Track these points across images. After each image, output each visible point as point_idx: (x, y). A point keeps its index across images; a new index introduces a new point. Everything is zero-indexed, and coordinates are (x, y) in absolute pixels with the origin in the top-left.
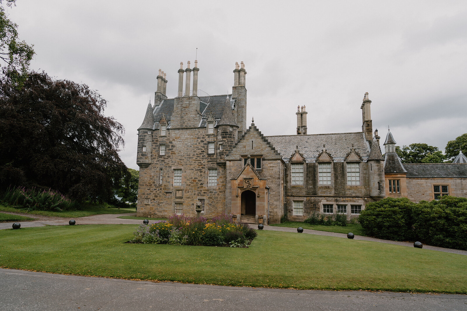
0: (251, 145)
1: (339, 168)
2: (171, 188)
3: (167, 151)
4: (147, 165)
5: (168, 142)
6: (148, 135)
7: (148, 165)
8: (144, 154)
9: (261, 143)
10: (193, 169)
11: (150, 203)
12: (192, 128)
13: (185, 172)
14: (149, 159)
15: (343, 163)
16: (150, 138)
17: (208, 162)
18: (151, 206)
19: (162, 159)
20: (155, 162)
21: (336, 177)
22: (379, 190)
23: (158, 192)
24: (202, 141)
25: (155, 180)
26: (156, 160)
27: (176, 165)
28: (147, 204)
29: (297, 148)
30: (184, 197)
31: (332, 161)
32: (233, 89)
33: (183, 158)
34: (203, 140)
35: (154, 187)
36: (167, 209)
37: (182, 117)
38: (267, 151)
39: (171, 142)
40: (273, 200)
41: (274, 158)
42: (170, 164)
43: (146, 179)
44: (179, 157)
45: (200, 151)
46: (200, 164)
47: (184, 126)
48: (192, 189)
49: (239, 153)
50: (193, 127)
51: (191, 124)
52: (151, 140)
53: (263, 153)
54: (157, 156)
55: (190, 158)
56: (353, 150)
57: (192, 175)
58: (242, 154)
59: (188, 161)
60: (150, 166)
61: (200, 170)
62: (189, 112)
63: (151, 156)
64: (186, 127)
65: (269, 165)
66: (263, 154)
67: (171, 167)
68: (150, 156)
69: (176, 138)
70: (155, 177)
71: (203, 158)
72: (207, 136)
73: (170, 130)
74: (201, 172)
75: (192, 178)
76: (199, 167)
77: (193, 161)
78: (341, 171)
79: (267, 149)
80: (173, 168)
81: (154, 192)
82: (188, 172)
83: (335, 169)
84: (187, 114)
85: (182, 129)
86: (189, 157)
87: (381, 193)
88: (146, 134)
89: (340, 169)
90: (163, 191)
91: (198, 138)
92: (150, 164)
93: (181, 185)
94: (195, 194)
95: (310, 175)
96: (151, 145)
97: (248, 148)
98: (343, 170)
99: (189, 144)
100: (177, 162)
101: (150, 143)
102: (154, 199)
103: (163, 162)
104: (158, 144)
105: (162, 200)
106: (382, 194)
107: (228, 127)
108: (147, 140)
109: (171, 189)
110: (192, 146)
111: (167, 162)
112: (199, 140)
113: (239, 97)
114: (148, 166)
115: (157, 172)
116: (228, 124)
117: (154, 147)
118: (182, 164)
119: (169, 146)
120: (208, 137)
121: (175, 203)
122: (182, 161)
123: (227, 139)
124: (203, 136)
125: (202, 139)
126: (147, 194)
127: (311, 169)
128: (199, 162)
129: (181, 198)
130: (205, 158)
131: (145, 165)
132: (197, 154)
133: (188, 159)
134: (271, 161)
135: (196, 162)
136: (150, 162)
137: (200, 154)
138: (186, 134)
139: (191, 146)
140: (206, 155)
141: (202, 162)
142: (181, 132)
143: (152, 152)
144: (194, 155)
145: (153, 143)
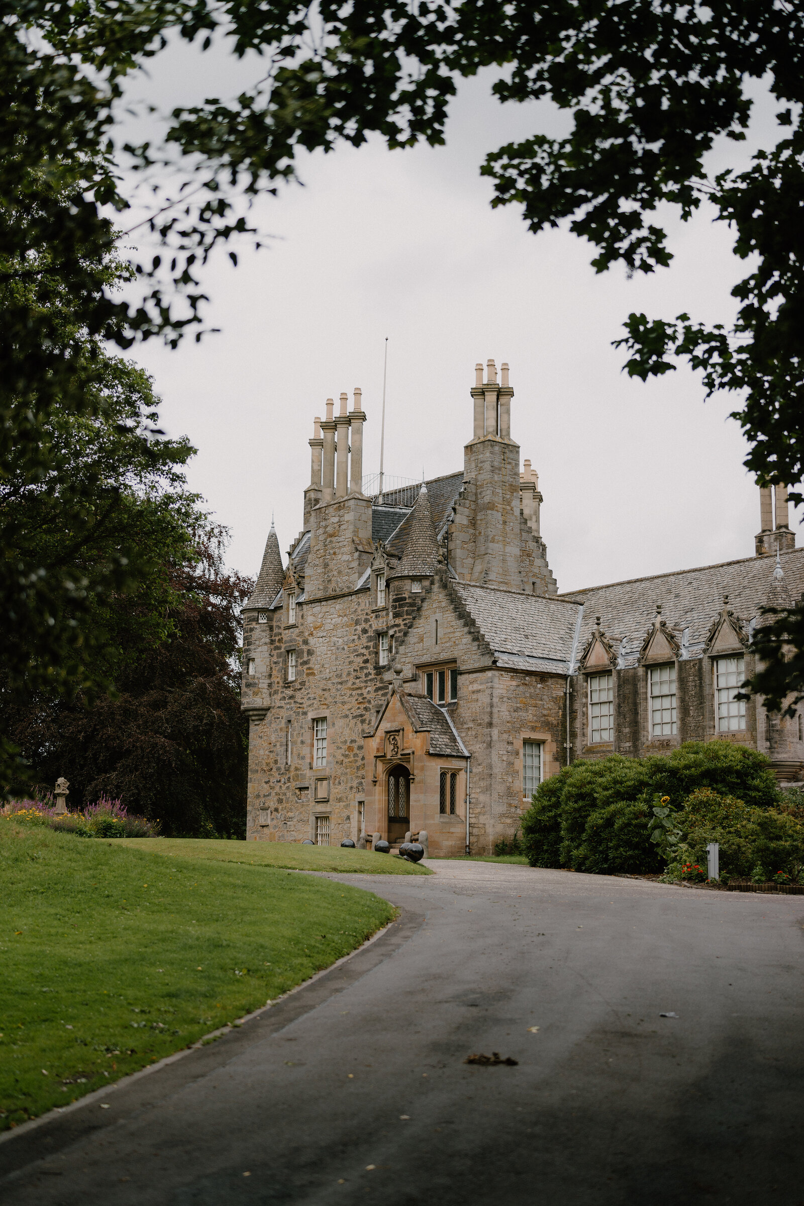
0: (434, 631)
1: (691, 678)
2: (308, 773)
3: (300, 668)
4: (261, 712)
5: (300, 639)
6: (257, 626)
7: (264, 712)
8: (251, 681)
9: (452, 624)
10: (347, 716)
11: (269, 822)
12: (344, 596)
13: (334, 724)
14: (264, 695)
15: (700, 660)
16: (264, 634)
17: (377, 690)
18: (272, 830)
19: (289, 692)
20: (278, 704)
21: (684, 710)
22: (768, 743)
23: (284, 788)
24: (365, 631)
25: (277, 755)
26: (280, 696)
27: (315, 706)
28: (264, 824)
29: (598, 624)
30: (331, 798)
31: (675, 659)
32: (466, 454)
33: (330, 686)
34: (367, 627)
35: (276, 775)
36: (301, 836)
37: (326, 565)
38: (465, 647)
39: (306, 642)
40: (478, 790)
41: (477, 665)
42: (305, 706)
43: (262, 752)
44: (322, 685)
45: (360, 660)
46: (360, 699)
47: (330, 592)
48: (346, 774)
49: (411, 659)
50: (346, 591)
51: (340, 583)
52: (268, 640)
53: (456, 654)
54: (281, 684)
55: (341, 683)
56: (725, 617)
57: (347, 731)
58: (417, 662)
59: (338, 693)
60: (269, 714)
61: (361, 716)
62: (340, 548)
63: (270, 685)
64: (333, 593)
65: (470, 688)
66: (456, 656)
67: (305, 713)
68: (265, 686)
69: (315, 628)
70: (278, 744)
71: (366, 682)
72: (373, 615)
73: (304, 606)
74: (363, 722)
75: (346, 742)
76: (359, 708)
77: (349, 692)
78: (695, 686)
79: (464, 641)
80: (311, 715)
81: (277, 789)
82: (340, 723)
83: (682, 681)
84: (335, 553)
85: (327, 599)
86: (339, 680)
87: (772, 752)
88: (254, 623)
89: (694, 681)
90: (293, 784)
91: (357, 622)
92: (268, 709)
93: (324, 764)
94: (351, 788)
95: (625, 709)
96: (267, 654)
97: (429, 642)
98: (701, 683)
99: (341, 640)
100: (317, 697)
101: (265, 648)
102: (276, 810)
103: (292, 701)
104: (283, 650)
105: (291, 810)
106: (776, 755)
107: (406, 581)
108: (257, 642)
109: (308, 778)
110: (346, 647)
111: (299, 701)
112: (359, 628)
113: (480, 477)
114: (265, 715)
115: (281, 729)
116: (406, 573)
117: (275, 659)
118: (326, 702)
119: (302, 651)
120: (376, 617)
121: (317, 818)
122: (327, 694)
123: (404, 620)
124: (367, 614)
125: (364, 625)
126: (265, 796)
127: (628, 689)
128: (359, 692)
129: (326, 801)
130: (370, 680)
131: (255, 713)
132: (354, 670)
133: (339, 686)
134: (475, 675)
135: (354, 693)
136: (266, 703)
137: (362, 668)
138: (333, 614)
139: (343, 649)
140: (373, 672)
141: (365, 691)
142: (324, 609)
143: (270, 676)
144: (349, 674)
145: (272, 647)
